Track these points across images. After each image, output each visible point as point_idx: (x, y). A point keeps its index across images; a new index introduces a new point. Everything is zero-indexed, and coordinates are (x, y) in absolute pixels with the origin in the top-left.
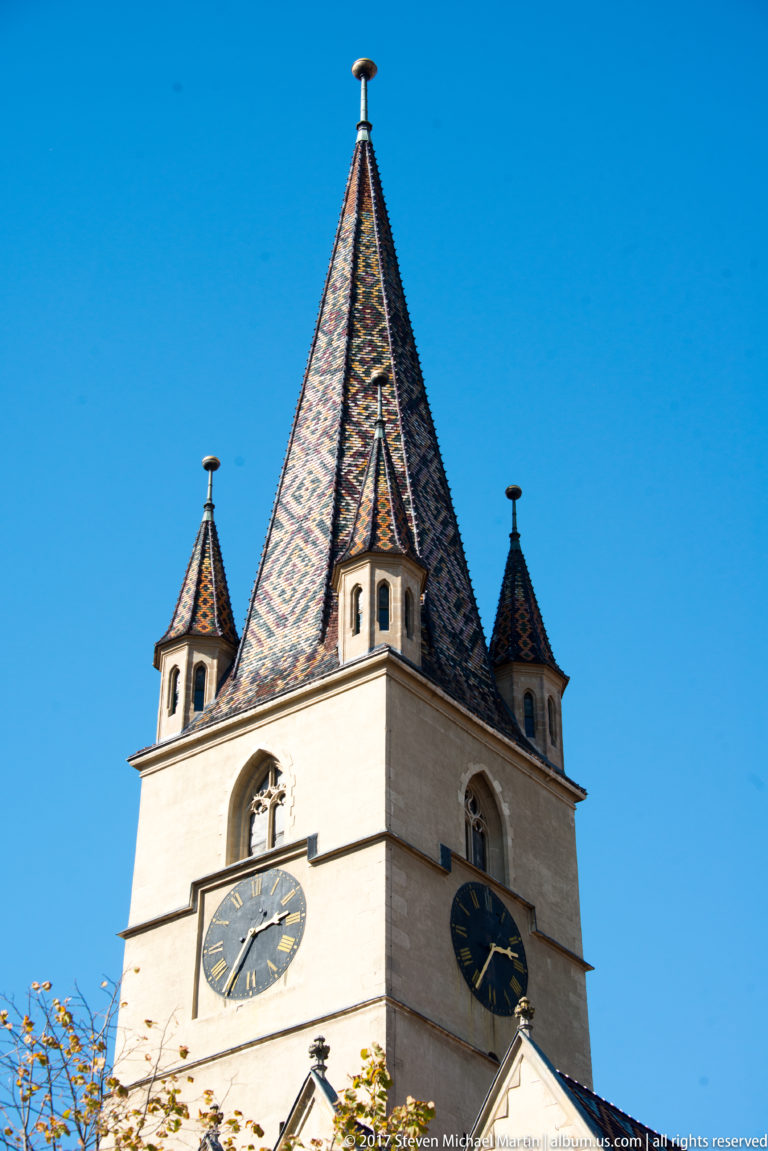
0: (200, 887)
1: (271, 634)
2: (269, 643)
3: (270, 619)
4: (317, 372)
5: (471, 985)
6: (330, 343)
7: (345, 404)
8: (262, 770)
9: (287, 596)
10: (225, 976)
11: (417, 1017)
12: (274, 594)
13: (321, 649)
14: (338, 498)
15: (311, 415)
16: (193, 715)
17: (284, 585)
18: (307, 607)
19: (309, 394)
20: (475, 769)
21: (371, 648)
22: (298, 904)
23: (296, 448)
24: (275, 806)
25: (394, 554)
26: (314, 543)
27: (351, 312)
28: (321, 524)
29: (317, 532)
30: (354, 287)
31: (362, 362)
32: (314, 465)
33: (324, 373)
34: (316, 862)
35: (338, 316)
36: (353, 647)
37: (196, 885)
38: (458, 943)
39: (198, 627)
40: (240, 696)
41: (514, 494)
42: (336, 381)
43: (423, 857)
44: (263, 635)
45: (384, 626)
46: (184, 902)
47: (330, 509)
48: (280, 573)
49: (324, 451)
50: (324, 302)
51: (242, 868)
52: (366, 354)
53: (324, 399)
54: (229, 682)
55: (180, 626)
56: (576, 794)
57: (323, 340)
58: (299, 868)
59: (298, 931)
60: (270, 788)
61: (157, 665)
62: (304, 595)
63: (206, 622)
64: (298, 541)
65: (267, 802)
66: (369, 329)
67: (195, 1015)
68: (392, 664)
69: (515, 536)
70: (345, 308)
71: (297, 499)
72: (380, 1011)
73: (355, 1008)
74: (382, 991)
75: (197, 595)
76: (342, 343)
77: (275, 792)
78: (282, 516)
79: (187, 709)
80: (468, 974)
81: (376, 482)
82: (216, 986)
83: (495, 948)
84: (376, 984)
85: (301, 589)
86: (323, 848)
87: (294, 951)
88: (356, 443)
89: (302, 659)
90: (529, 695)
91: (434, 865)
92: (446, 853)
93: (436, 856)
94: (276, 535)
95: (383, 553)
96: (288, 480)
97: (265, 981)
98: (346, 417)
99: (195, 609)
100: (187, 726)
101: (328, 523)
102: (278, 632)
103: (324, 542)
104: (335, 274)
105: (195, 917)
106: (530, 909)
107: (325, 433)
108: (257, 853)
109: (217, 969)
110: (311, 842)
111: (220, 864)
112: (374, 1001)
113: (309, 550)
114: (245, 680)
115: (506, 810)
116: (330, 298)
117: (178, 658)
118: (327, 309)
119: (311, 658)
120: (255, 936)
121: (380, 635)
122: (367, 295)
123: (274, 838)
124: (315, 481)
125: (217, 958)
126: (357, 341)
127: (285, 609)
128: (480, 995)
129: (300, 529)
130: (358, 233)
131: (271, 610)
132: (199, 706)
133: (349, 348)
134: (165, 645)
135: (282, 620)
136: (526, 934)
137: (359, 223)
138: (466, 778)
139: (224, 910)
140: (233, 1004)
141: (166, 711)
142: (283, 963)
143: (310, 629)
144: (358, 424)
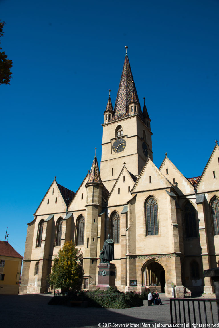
0: (112, 140)
1: (119, 111)
2: (119, 112)
3: (119, 110)
4: (123, 81)
5: (144, 153)
6: (124, 78)
7: (127, 86)
8: (119, 127)
9: (121, 107)
10: (115, 150)
11: (140, 156)
12: (119, 107)
13: (126, 113)
14: (127, 96)
15: (122, 86)
16: (109, 120)
17: (120, 106)
18: (124, 109)
19: (122, 84)
20: (144, 129)
21: (134, 113)
22: (125, 142)
23: (120, 90)
24: (121, 131)
25: (136, 103)
26: (124, 101)
27: (127, 74)
28: (125, 99)
29: (124, 100)
30: (127, 72)
31: (128, 80)
32: (123, 92)
33: (124, 81)
34: (128, 138)
35: (125, 75)
36: (131, 113)
37: (111, 140)
38: (143, 149)
39: (110, 110)
40: (115, 118)
41: (144, 98)
42: (125, 83)
43: (140, 138)
44: (118, 112)
45: (135, 111)
46: (110, 141)
47: (126, 97)
48: (120, 104)
49: (124, 90)
50: (123, 73)
51: (117, 138)
52: (129, 80)
53: (124, 84)
54: (114, 116)
55: (107, 109)
56: (152, 134)
57: (123, 78)
58: (125, 139)
59: (125, 146)
60: (120, 129)
61: (104, 114)
62: (123, 107)
63: (111, 109)
64: (122, 100)
65: (120, 131)
66: (129, 77)
67: (112, 154)
68: (137, 116)
69: (145, 103)
70: (126, 74)
71: (121, 96)
72: (137, 155)
73: (134, 154)
74: (137, 153)
75: (109, 106)
76: (126, 78)
77: (121, 130)
78: (119, 98)
79: (109, 119)
80: (144, 152)
81: (134, 94)
82: (114, 151)
83: (146, 150)
84: (136, 152)
85: (123, 106)
86: (128, 136)
87: (125, 148)
88: (128, 90)
89: (124, 114)
90: (147, 122)
91: (140, 139)
92: (142, 138)
93: (141, 138)
94: (119, 100)
95: (135, 102)
96: (120, 93)
97: (121, 151)
98: (127, 87)
99: (109, 108)
100: (109, 121)
101: (126, 99)
102: (120, 111)
103: (125, 101)
104: (124, 70)
105: (111, 143)
106: (148, 146)
107: (124, 88)
108: (118, 137)
109: (115, 149)
110: (127, 135)
111: (114, 137)
112: (136, 154)
113: (123, 102)
114: (116, 116)
115: (146, 134)
116: (124, 73)
117: (108, 113)
118: (123, 74)
119: (125, 114)
120: (119, 146)
121: (135, 112)
122: (128, 73)
123: (121, 135)
124: (124, 94)
125: (114, 148)
126: (128, 78)
127: (121, 108)
128: (145, 154)
129: (122, 99)
130: (127, 66)
131: (119, 108)
132: (110, 119)
133: (127, 78)
134: (106, 112)
135: (120, 110)
136: (148, 148)
137: (127, 64)
138: (143, 130)
139: (115, 143)
140: (117, 153)
141: (106, 119)
142: (123, 149)
143: (124, 111)
144: (128, 88)
